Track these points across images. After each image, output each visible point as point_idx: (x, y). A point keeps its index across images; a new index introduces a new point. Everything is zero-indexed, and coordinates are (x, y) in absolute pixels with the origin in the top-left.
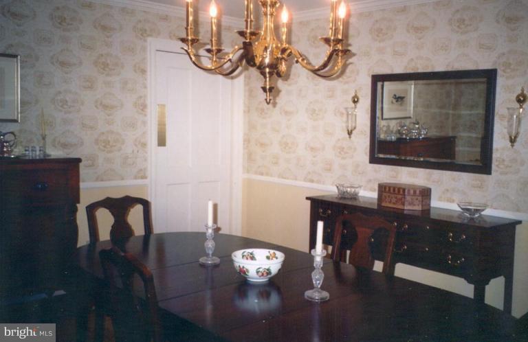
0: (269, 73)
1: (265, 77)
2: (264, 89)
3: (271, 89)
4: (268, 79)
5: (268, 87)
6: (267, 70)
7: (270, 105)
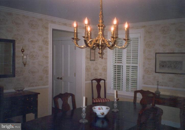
0: (101, 48)
1: (100, 49)
2: (99, 53)
3: (101, 53)
4: (100, 50)
5: (100, 53)
6: (100, 47)
7: (101, 58)
